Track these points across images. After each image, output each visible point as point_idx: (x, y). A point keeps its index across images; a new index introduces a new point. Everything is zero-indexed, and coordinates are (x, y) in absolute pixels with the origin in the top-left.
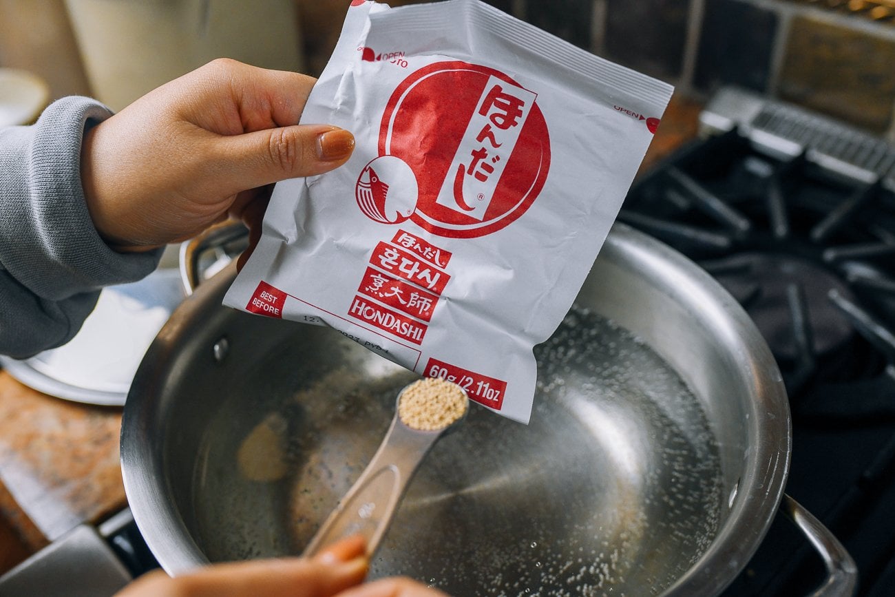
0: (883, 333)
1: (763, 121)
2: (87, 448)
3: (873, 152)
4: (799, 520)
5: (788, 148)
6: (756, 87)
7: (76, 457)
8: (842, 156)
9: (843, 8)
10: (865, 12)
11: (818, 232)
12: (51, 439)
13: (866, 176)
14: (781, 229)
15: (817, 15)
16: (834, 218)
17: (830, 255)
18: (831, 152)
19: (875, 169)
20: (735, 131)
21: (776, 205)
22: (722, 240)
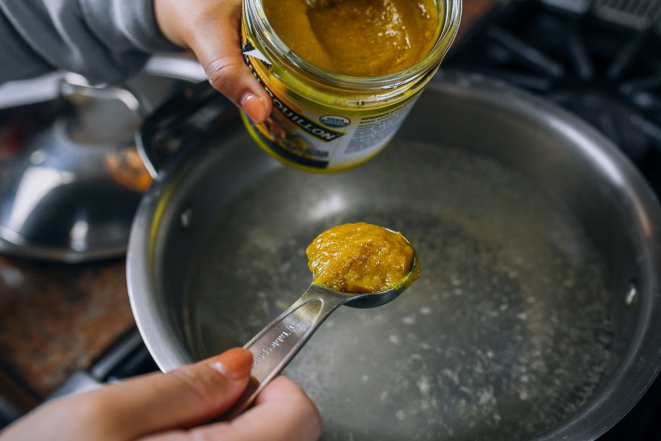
14: (585, 70)
17: (626, 89)
21: (578, 52)
22: (542, 84)
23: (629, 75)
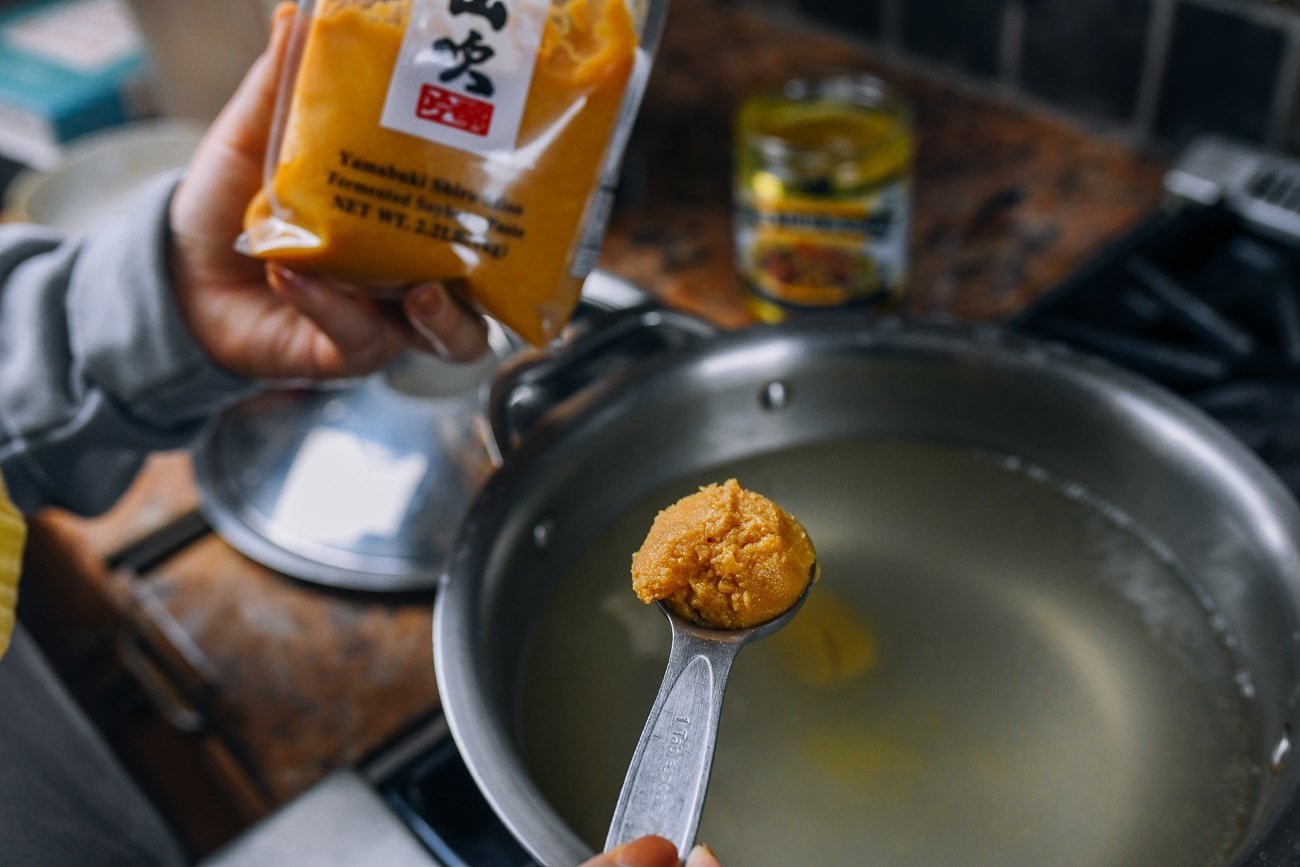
1: (1262, 188)
20: (1222, 204)
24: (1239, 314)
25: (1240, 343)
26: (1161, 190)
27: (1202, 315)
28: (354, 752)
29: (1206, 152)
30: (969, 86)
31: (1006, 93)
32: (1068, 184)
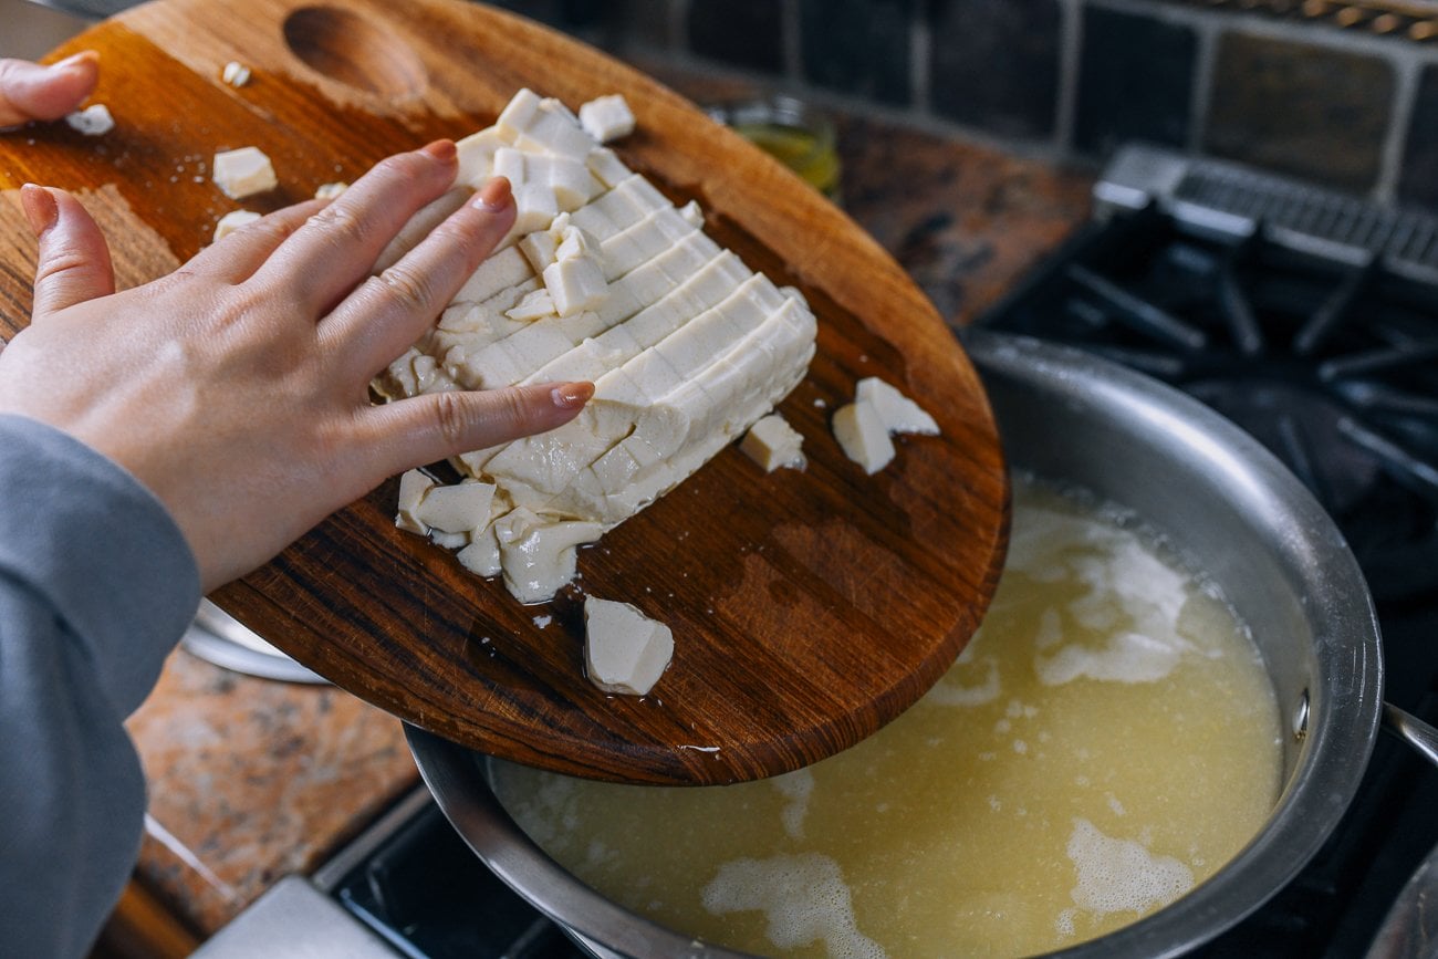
0: (1425, 472)
1: (1191, 189)
2: (265, 764)
3: (1358, 221)
4: (1409, 733)
5: (1235, 225)
6: (1173, 142)
7: (251, 778)
8: (1314, 230)
9: (1295, 13)
10: (1328, 17)
11: (1306, 341)
12: (205, 755)
13: (1355, 255)
14: (1251, 341)
15: (1257, 27)
16: (1322, 319)
17: (1328, 371)
18: (1296, 226)
19: (1366, 243)
20: (1153, 207)
21: (1236, 307)
22: (1170, 365)
23: (1330, 348)
24: (1186, 312)
25: (1194, 339)
26: (1091, 201)
27: (1150, 315)
28: (299, 860)
29: (1131, 158)
30: (882, 116)
31: (920, 119)
32: (995, 203)
